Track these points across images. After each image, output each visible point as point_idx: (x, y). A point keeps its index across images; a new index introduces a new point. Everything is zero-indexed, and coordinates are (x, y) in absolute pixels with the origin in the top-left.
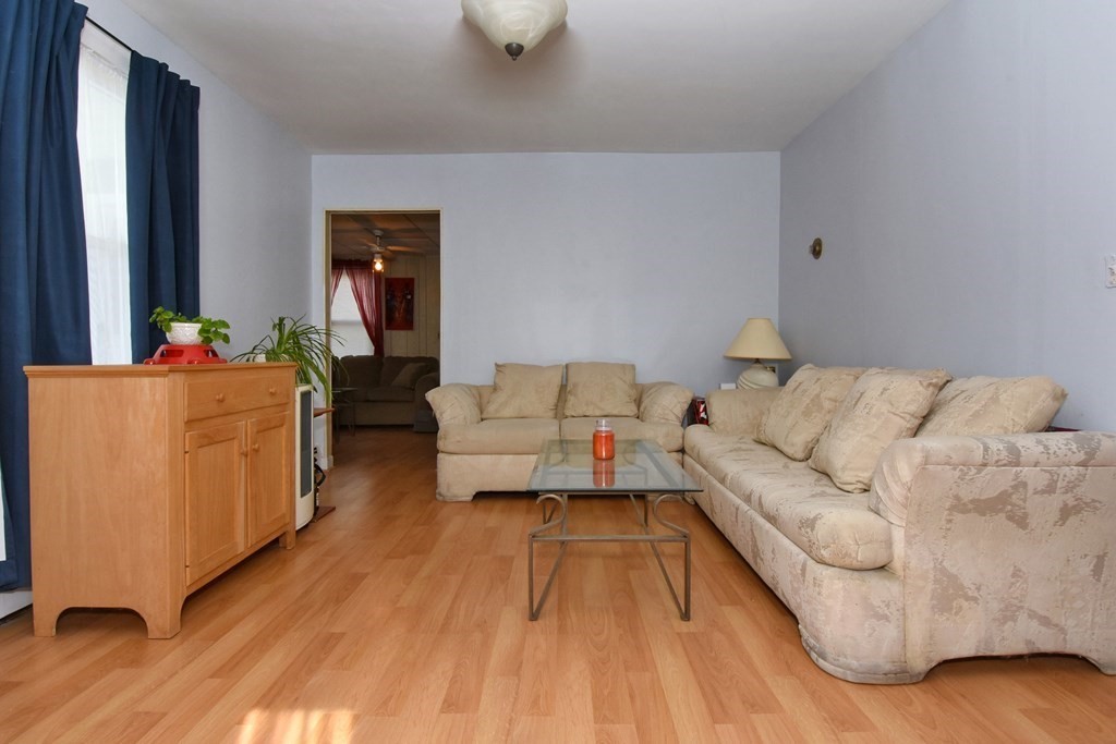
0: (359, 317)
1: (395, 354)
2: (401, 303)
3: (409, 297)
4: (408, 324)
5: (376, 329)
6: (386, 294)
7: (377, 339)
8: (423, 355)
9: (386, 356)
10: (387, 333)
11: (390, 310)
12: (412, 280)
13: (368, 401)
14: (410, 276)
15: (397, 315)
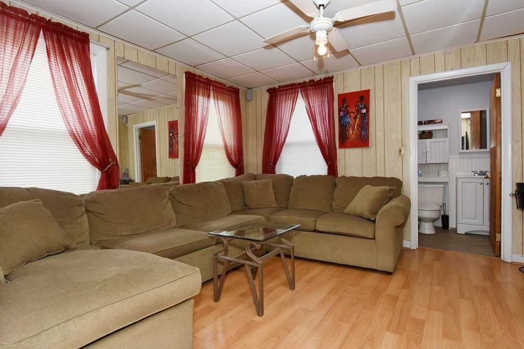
0: (312, 137)
1: (348, 175)
2: (355, 118)
3: (364, 111)
4: (363, 141)
5: (329, 148)
6: (340, 111)
7: (330, 158)
8: (379, 175)
9: (340, 175)
10: (340, 152)
11: (343, 128)
12: (367, 92)
13: (316, 231)
14: (364, 89)
15: (351, 132)
